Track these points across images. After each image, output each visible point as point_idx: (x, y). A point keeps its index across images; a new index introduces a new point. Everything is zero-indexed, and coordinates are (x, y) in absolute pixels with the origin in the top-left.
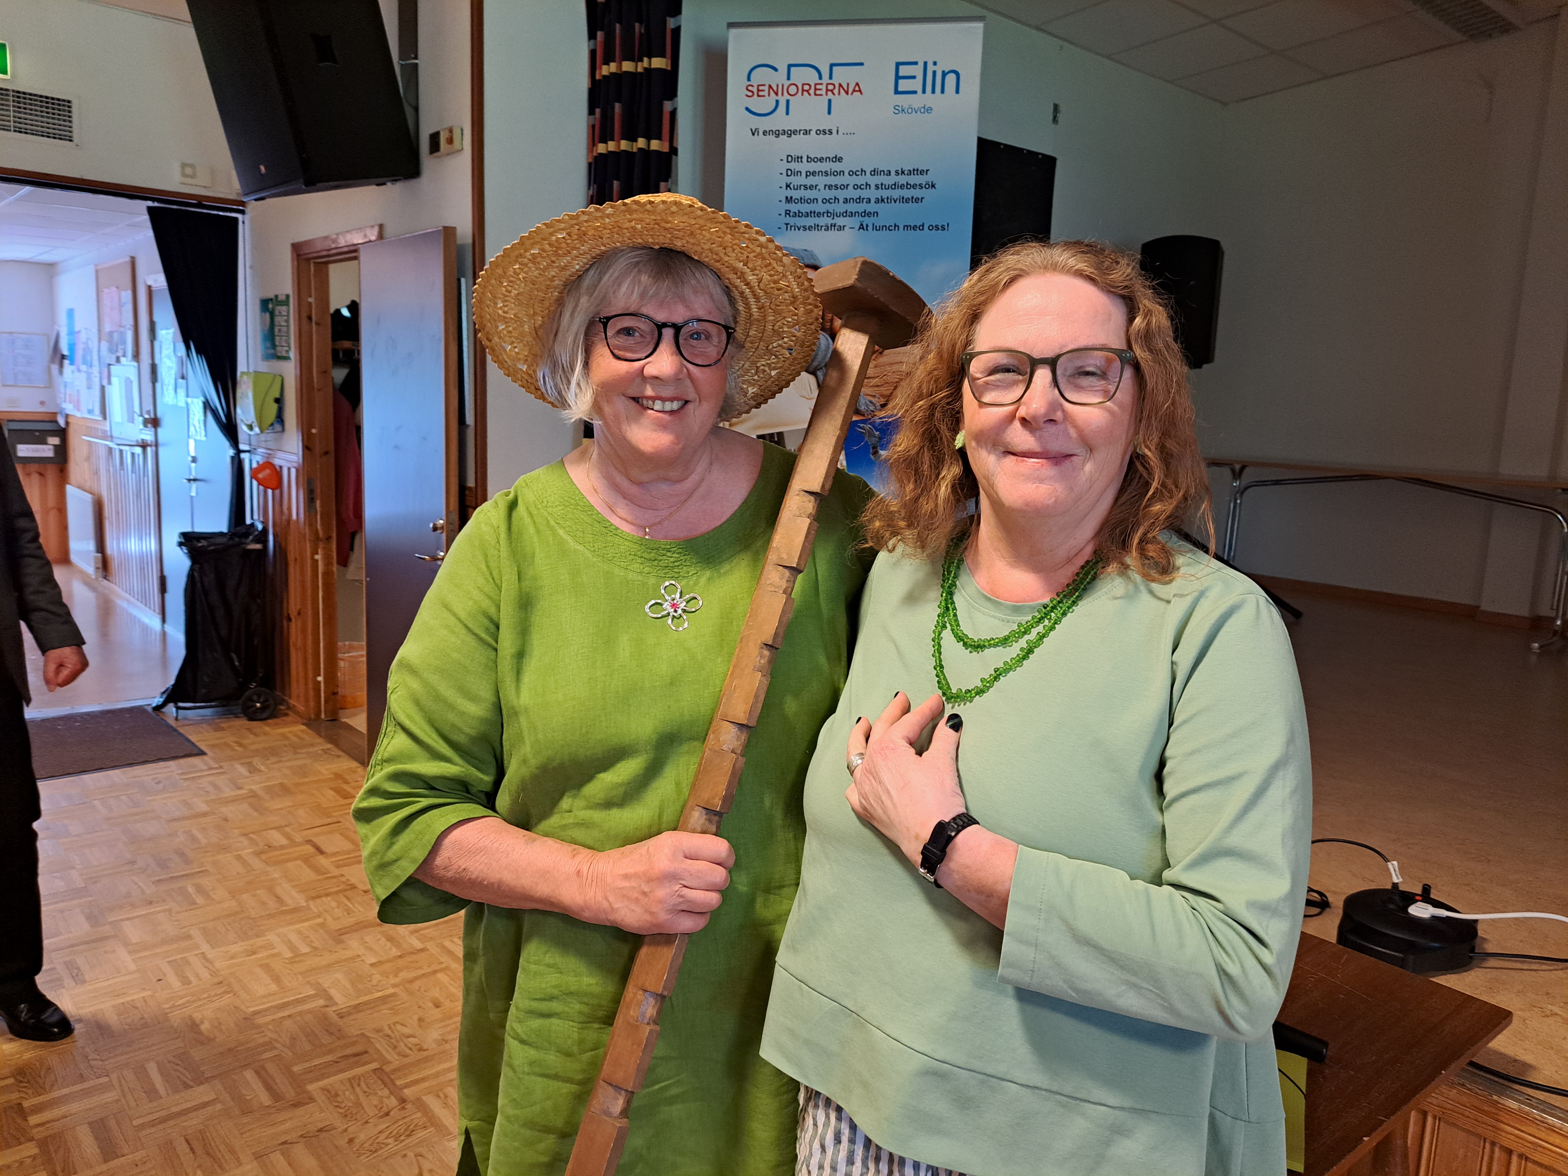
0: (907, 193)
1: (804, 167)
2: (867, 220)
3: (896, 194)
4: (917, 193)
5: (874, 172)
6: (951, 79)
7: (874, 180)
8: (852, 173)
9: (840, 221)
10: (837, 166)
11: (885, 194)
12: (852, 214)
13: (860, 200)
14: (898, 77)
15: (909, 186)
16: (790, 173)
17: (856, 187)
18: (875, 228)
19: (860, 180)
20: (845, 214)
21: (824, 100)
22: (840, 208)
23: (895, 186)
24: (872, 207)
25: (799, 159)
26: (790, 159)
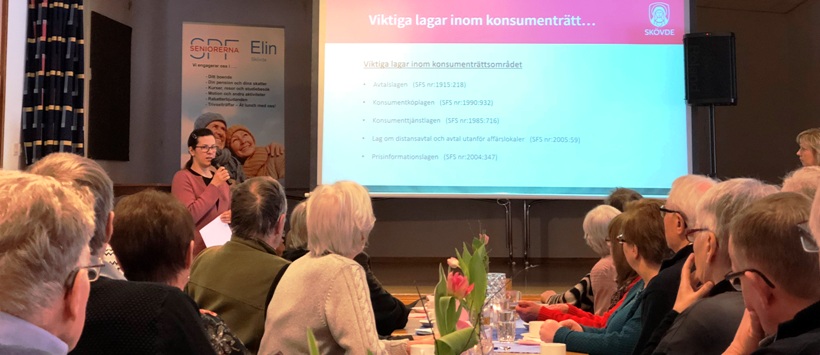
0: (259, 92)
1: (216, 80)
2: (243, 102)
3: (254, 92)
4: (262, 92)
5: (245, 83)
6: (273, 48)
7: (245, 86)
8: (236, 83)
9: (232, 102)
10: (230, 80)
11: (250, 92)
12: (237, 100)
13: (239, 94)
14: (253, 47)
15: (259, 89)
16: (210, 82)
17: (238, 89)
18: (247, 106)
19: (239, 86)
20: (234, 100)
21: (223, 54)
22: (232, 97)
23: (253, 89)
24: (244, 97)
25: (214, 77)
26: (210, 76)
